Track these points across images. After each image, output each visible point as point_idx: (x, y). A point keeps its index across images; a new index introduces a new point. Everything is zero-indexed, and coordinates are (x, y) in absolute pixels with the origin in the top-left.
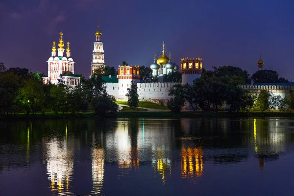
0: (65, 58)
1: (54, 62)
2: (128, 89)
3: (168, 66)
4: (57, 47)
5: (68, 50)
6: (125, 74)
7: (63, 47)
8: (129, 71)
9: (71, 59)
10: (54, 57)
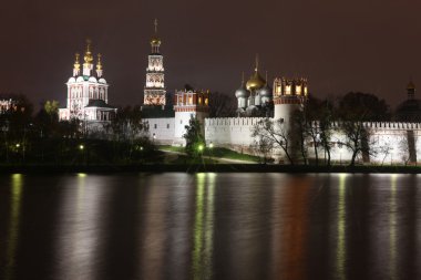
0: (93, 79)
1: (76, 84)
2: (186, 127)
3: (263, 92)
4: (82, 62)
5: (99, 67)
6: (185, 103)
7: (91, 62)
8: (191, 100)
9: (102, 80)
10: (76, 77)
